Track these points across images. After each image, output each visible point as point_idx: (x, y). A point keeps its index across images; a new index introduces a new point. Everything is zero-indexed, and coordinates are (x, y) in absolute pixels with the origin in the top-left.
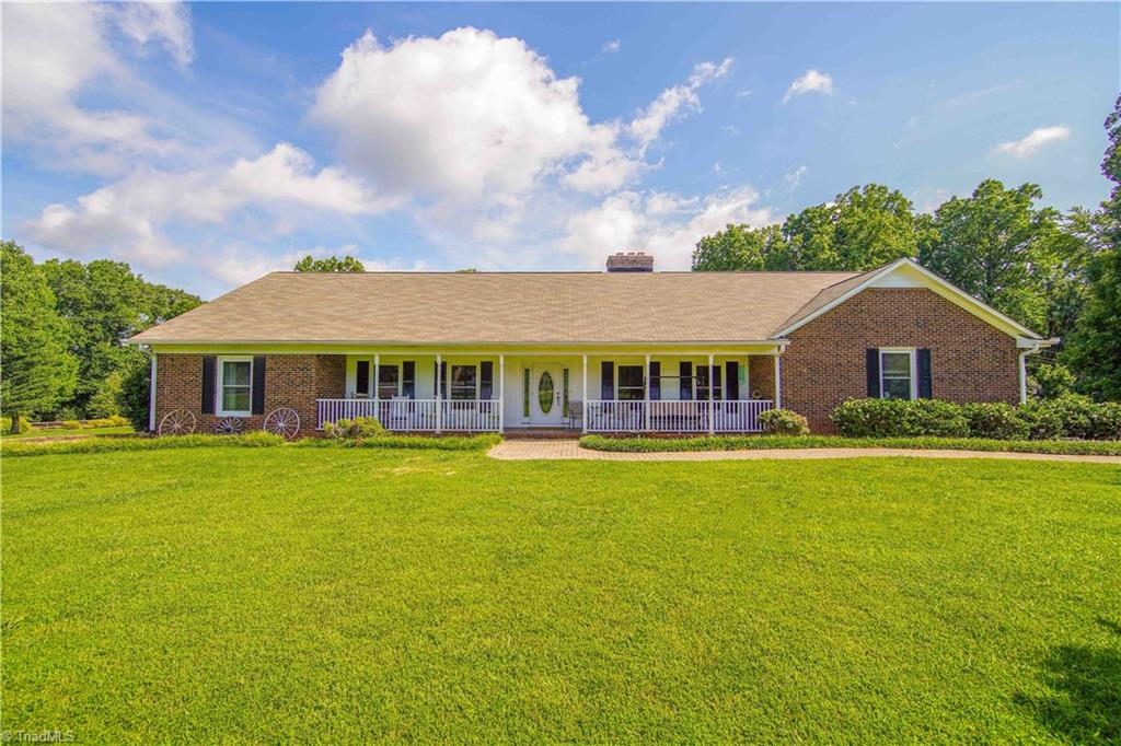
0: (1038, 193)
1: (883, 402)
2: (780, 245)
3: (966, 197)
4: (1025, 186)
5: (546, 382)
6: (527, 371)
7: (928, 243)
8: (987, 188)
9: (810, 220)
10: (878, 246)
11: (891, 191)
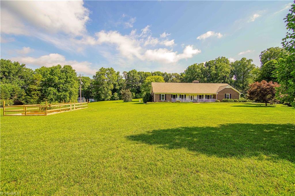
0: (252, 61)
1: (226, 99)
2: (204, 69)
3: (239, 60)
4: (250, 59)
5: (191, 97)
6: (189, 96)
7: (232, 70)
8: (243, 59)
9: (210, 64)
10: (223, 70)
11: (226, 58)
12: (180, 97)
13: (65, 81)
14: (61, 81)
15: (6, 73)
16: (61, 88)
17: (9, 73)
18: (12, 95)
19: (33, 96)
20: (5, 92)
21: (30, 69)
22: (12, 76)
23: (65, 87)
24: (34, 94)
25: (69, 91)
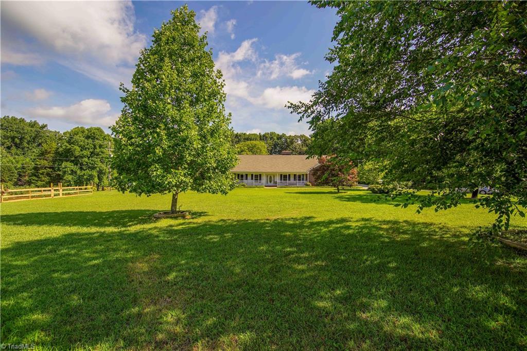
5: (271, 177)
6: (267, 176)
12: (252, 179)
13: (92, 153)
14: (85, 153)
15: (16, 139)
16: (84, 163)
17: (21, 139)
18: (20, 175)
19: (40, 176)
20: (9, 170)
21: (57, 131)
22: (25, 145)
23: (91, 162)
24: (42, 174)
25: (98, 169)
